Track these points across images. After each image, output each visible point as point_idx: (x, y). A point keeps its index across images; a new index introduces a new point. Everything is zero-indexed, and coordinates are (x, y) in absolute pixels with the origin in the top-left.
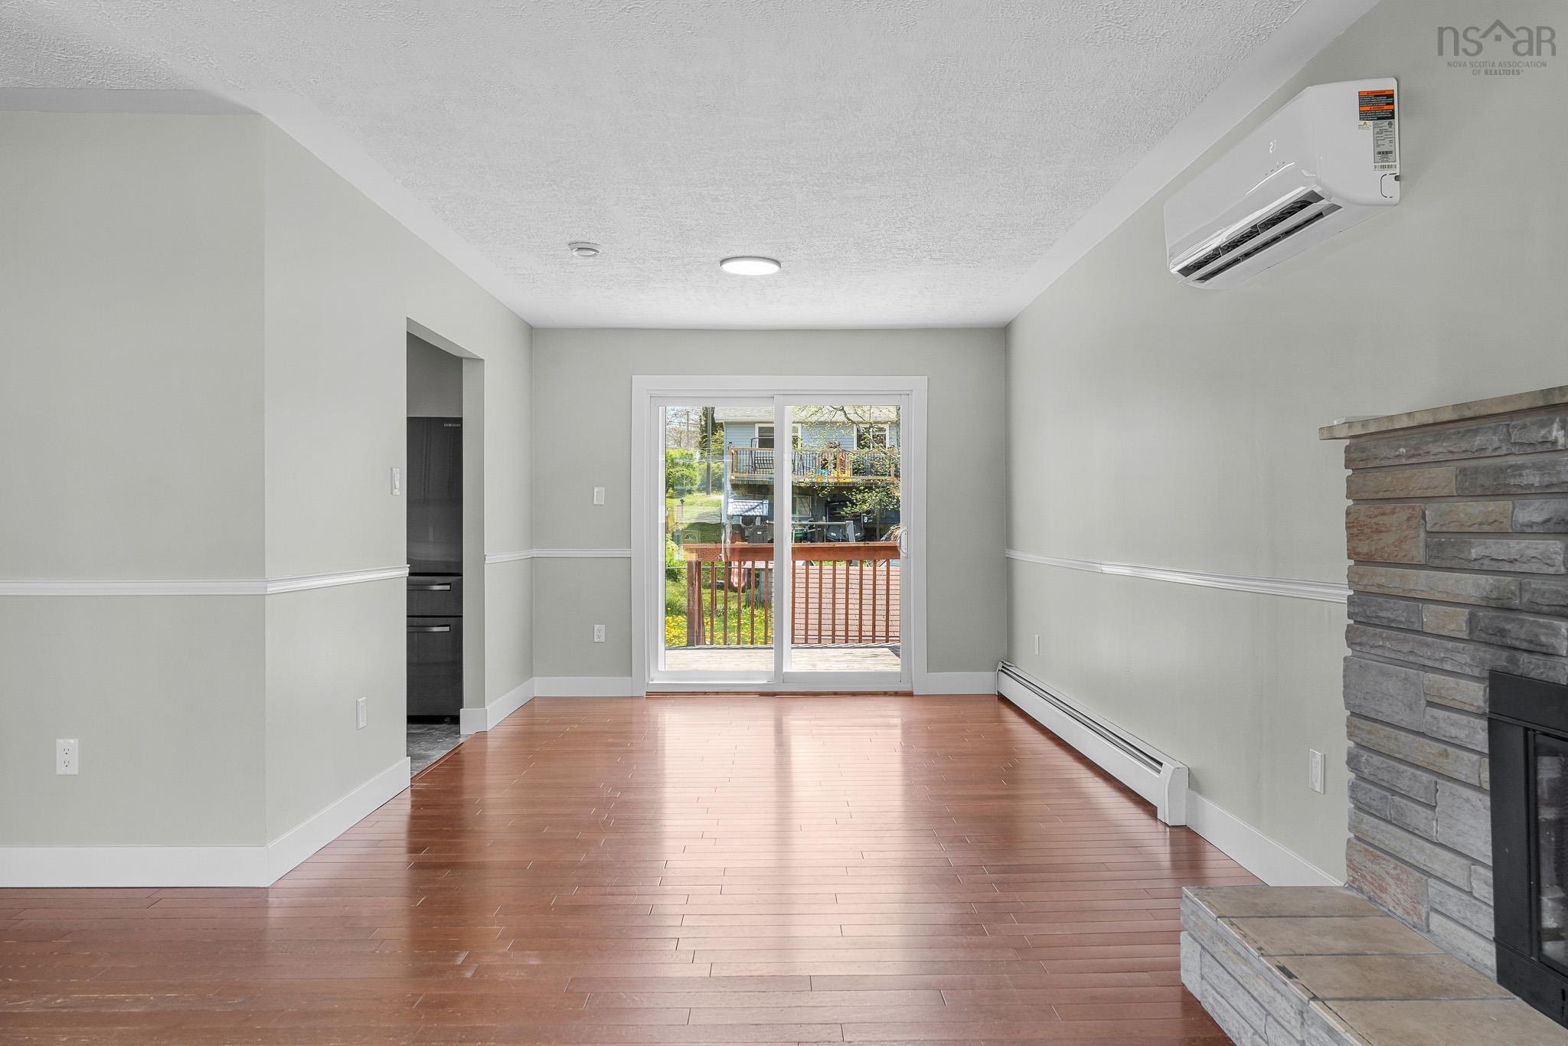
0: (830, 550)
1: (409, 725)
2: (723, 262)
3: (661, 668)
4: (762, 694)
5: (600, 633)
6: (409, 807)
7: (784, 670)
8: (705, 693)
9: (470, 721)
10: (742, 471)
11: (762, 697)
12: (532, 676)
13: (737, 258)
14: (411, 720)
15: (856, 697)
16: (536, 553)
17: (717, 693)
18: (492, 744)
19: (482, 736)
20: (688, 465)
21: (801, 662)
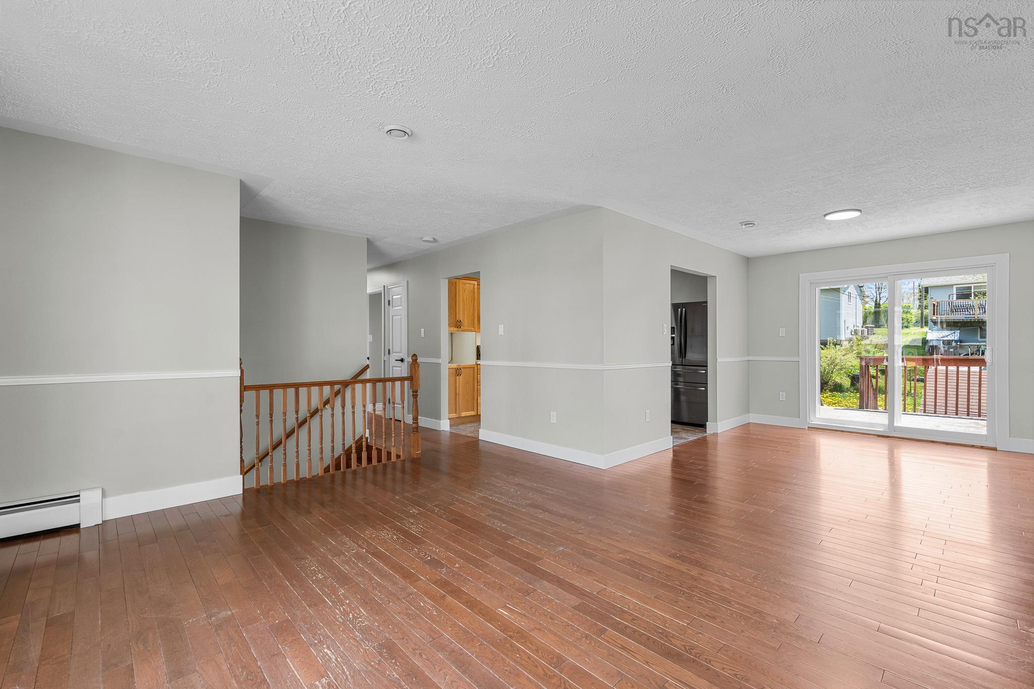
0: (965, 361)
1: (673, 424)
2: (825, 215)
3: (817, 416)
4: (879, 436)
5: (783, 396)
6: (672, 455)
7: (895, 425)
8: (843, 431)
9: (710, 427)
10: (943, 314)
11: (878, 438)
12: (748, 412)
13: (832, 213)
14: (673, 422)
15: (948, 446)
16: (751, 358)
17: (850, 432)
18: (720, 440)
19: (716, 435)
20: (907, 312)
21: (908, 421)
